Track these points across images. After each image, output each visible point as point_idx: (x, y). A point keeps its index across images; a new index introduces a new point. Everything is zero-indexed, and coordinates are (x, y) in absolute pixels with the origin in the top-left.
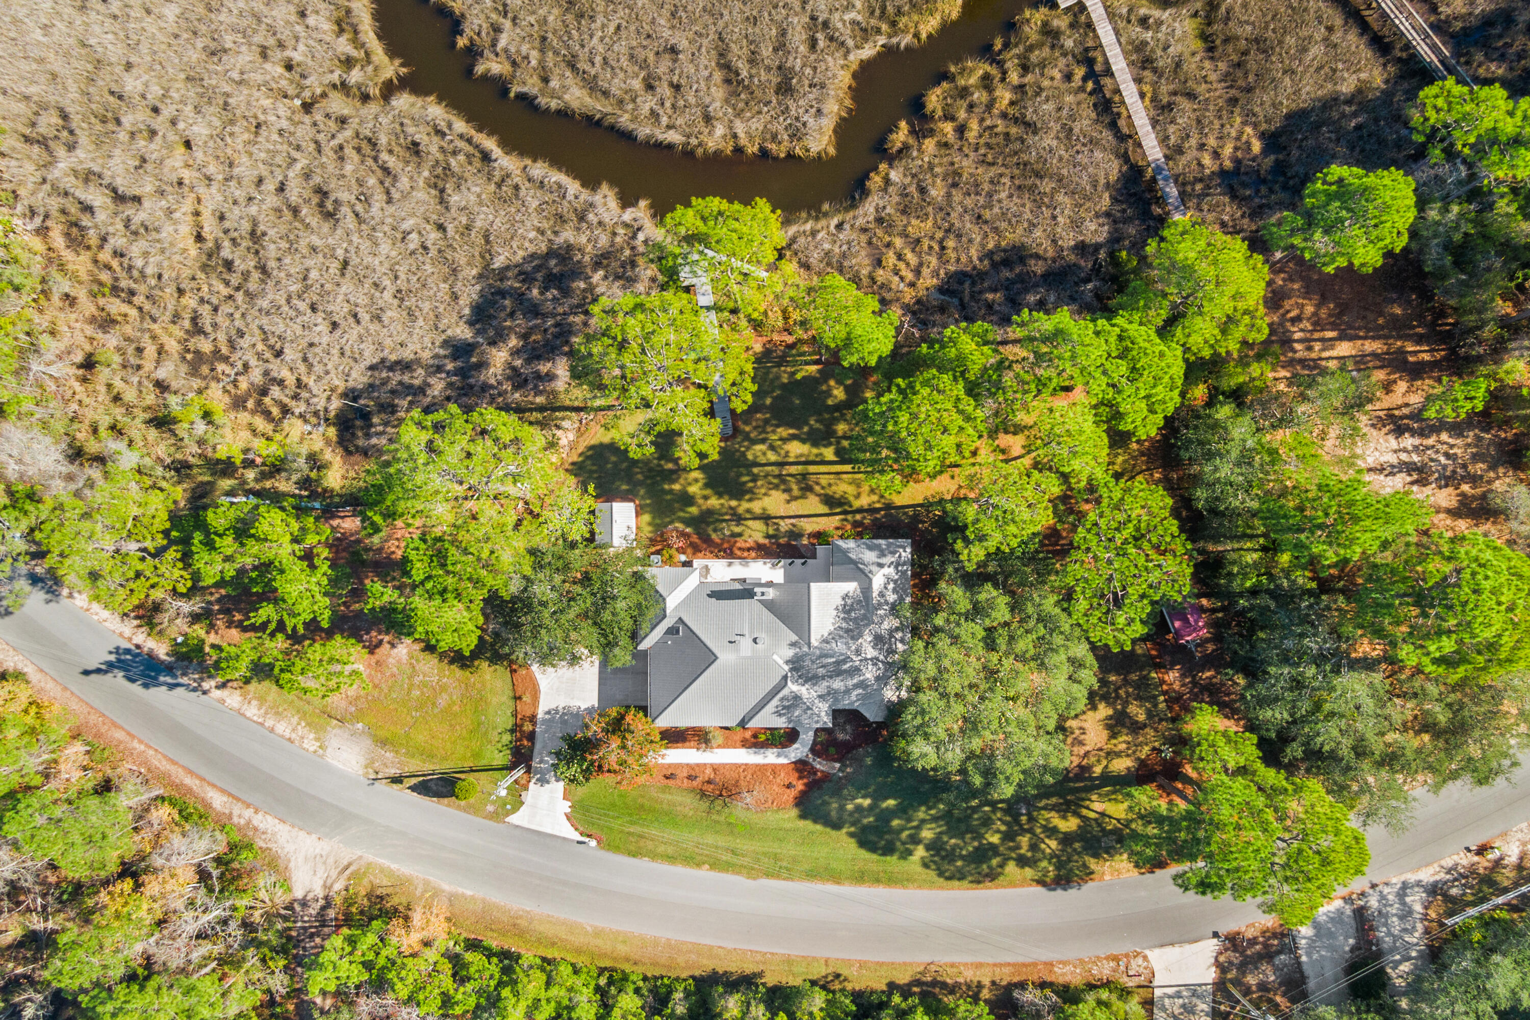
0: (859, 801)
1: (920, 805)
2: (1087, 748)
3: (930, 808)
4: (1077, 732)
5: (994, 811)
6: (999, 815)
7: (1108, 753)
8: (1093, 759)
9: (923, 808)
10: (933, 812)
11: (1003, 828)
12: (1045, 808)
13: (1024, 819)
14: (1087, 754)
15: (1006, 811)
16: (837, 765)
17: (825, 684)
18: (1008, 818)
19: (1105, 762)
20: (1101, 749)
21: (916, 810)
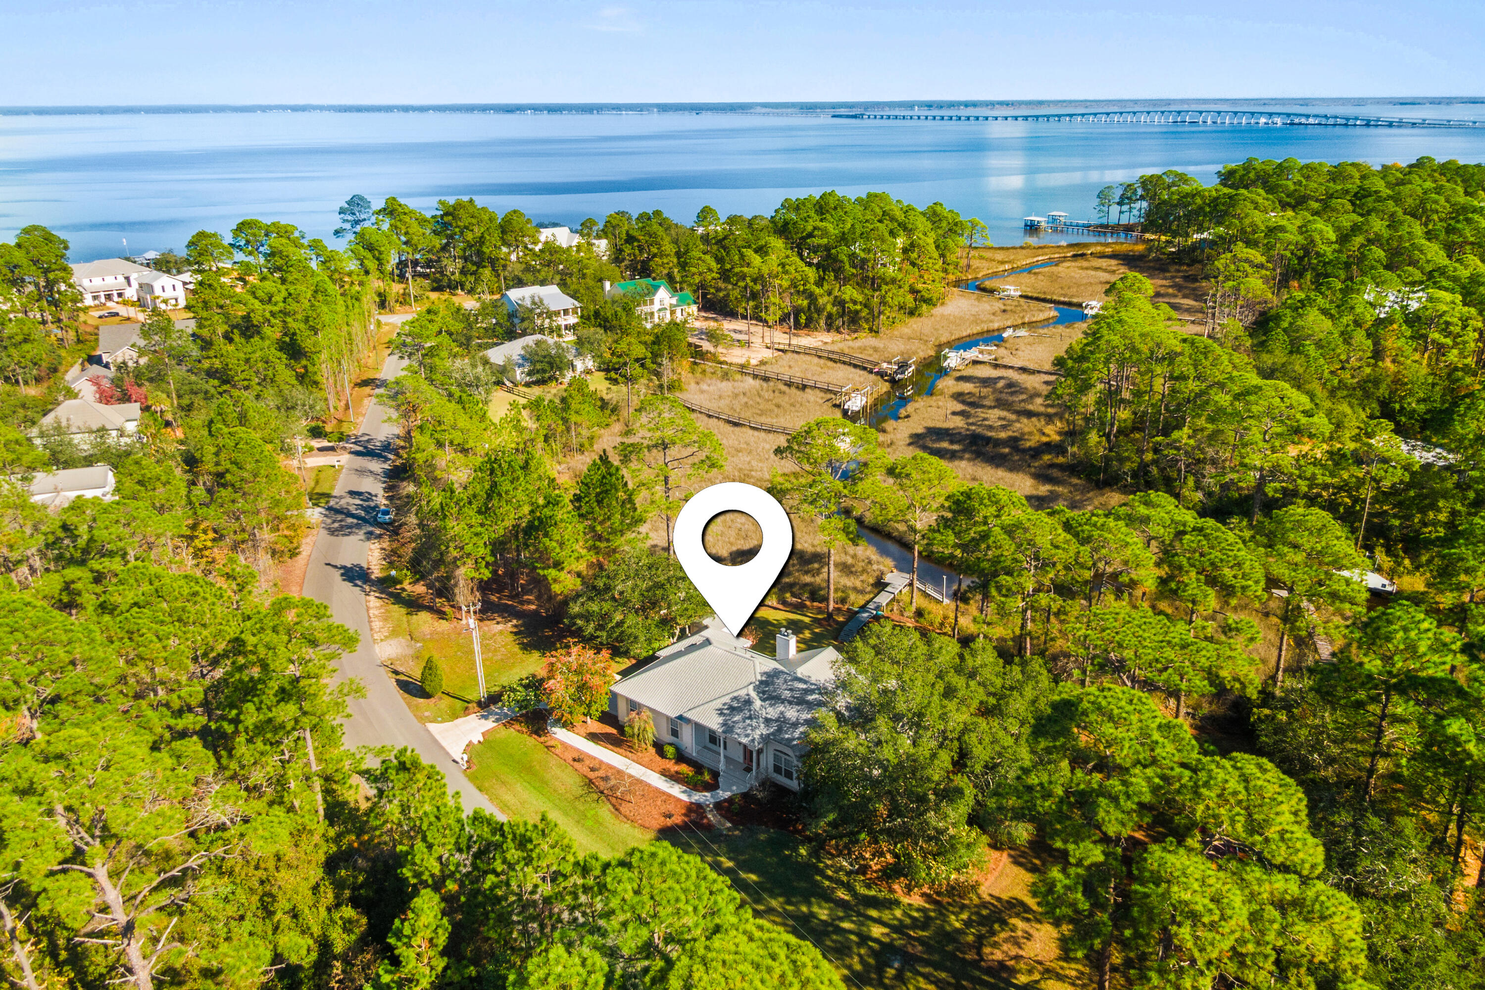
0: (723, 859)
1: (781, 895)
2: (1021, 953)
3: (789, 903)
4: (1020, 933)
5: (859, 945)
6: (862, 951)
7: (1047, 971)
8: (1022, 966)
9: (781, 899)
10: (790, 908)
11: (858, 967)
12: (926, 976)
13: (891, 972)
14: (1017, 958)
15: (873, 953)
16: (729, 825)
17: (781, 708)
18: (871, 961)
19: (1036, 976)
20: (1040, 963)
21: (774, 896)
